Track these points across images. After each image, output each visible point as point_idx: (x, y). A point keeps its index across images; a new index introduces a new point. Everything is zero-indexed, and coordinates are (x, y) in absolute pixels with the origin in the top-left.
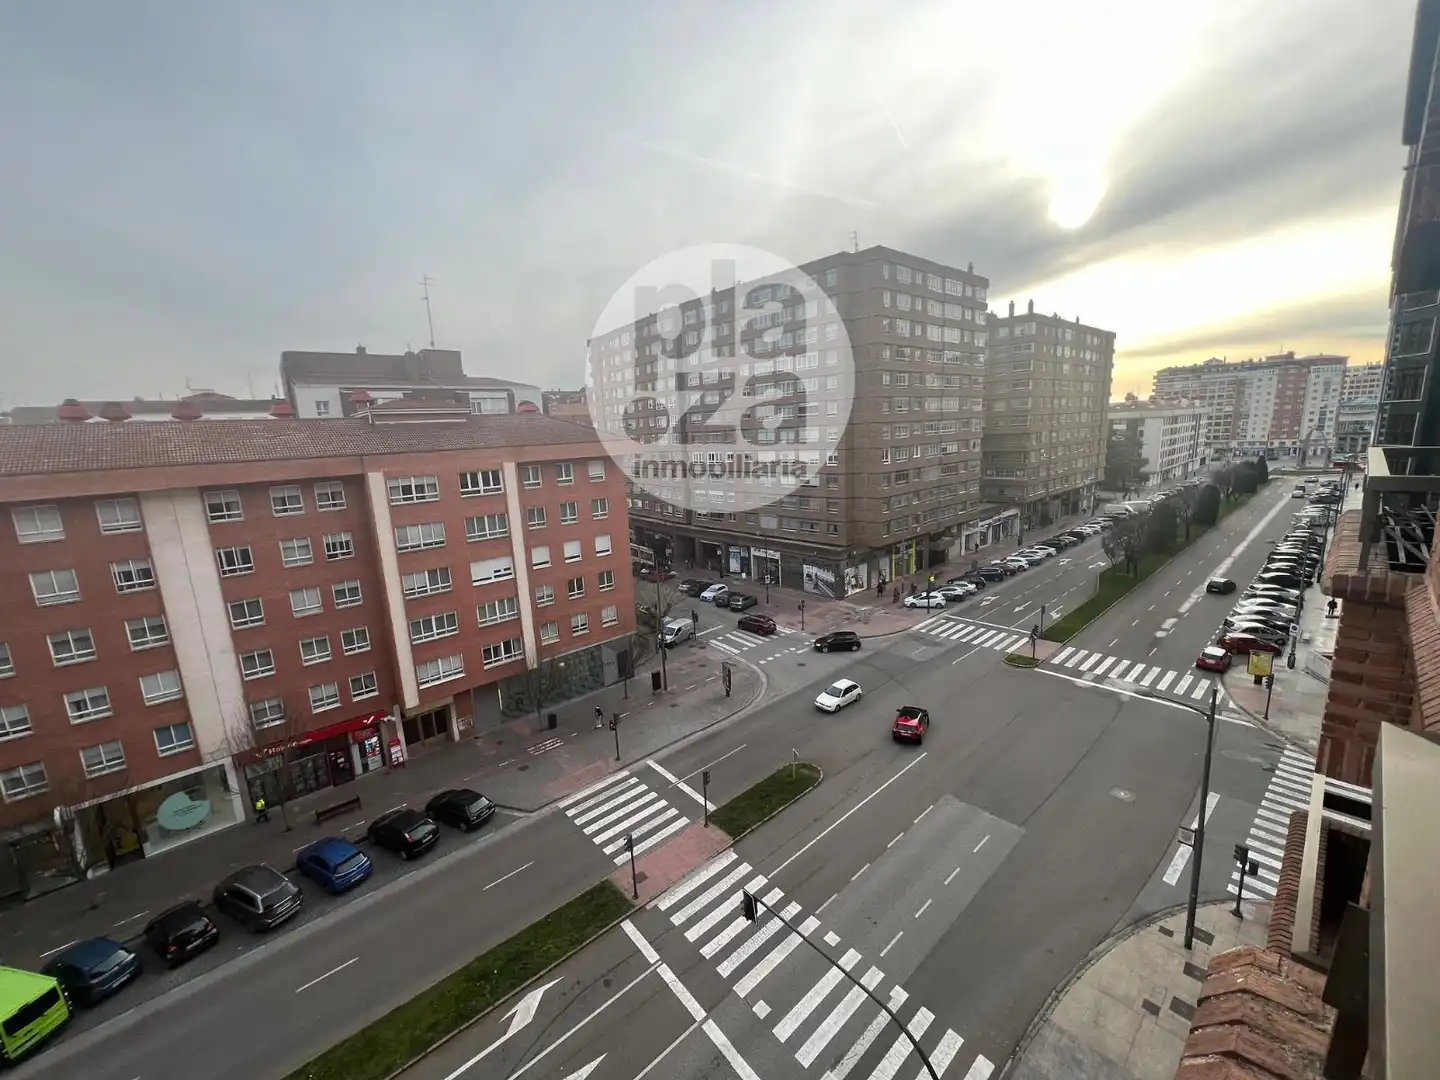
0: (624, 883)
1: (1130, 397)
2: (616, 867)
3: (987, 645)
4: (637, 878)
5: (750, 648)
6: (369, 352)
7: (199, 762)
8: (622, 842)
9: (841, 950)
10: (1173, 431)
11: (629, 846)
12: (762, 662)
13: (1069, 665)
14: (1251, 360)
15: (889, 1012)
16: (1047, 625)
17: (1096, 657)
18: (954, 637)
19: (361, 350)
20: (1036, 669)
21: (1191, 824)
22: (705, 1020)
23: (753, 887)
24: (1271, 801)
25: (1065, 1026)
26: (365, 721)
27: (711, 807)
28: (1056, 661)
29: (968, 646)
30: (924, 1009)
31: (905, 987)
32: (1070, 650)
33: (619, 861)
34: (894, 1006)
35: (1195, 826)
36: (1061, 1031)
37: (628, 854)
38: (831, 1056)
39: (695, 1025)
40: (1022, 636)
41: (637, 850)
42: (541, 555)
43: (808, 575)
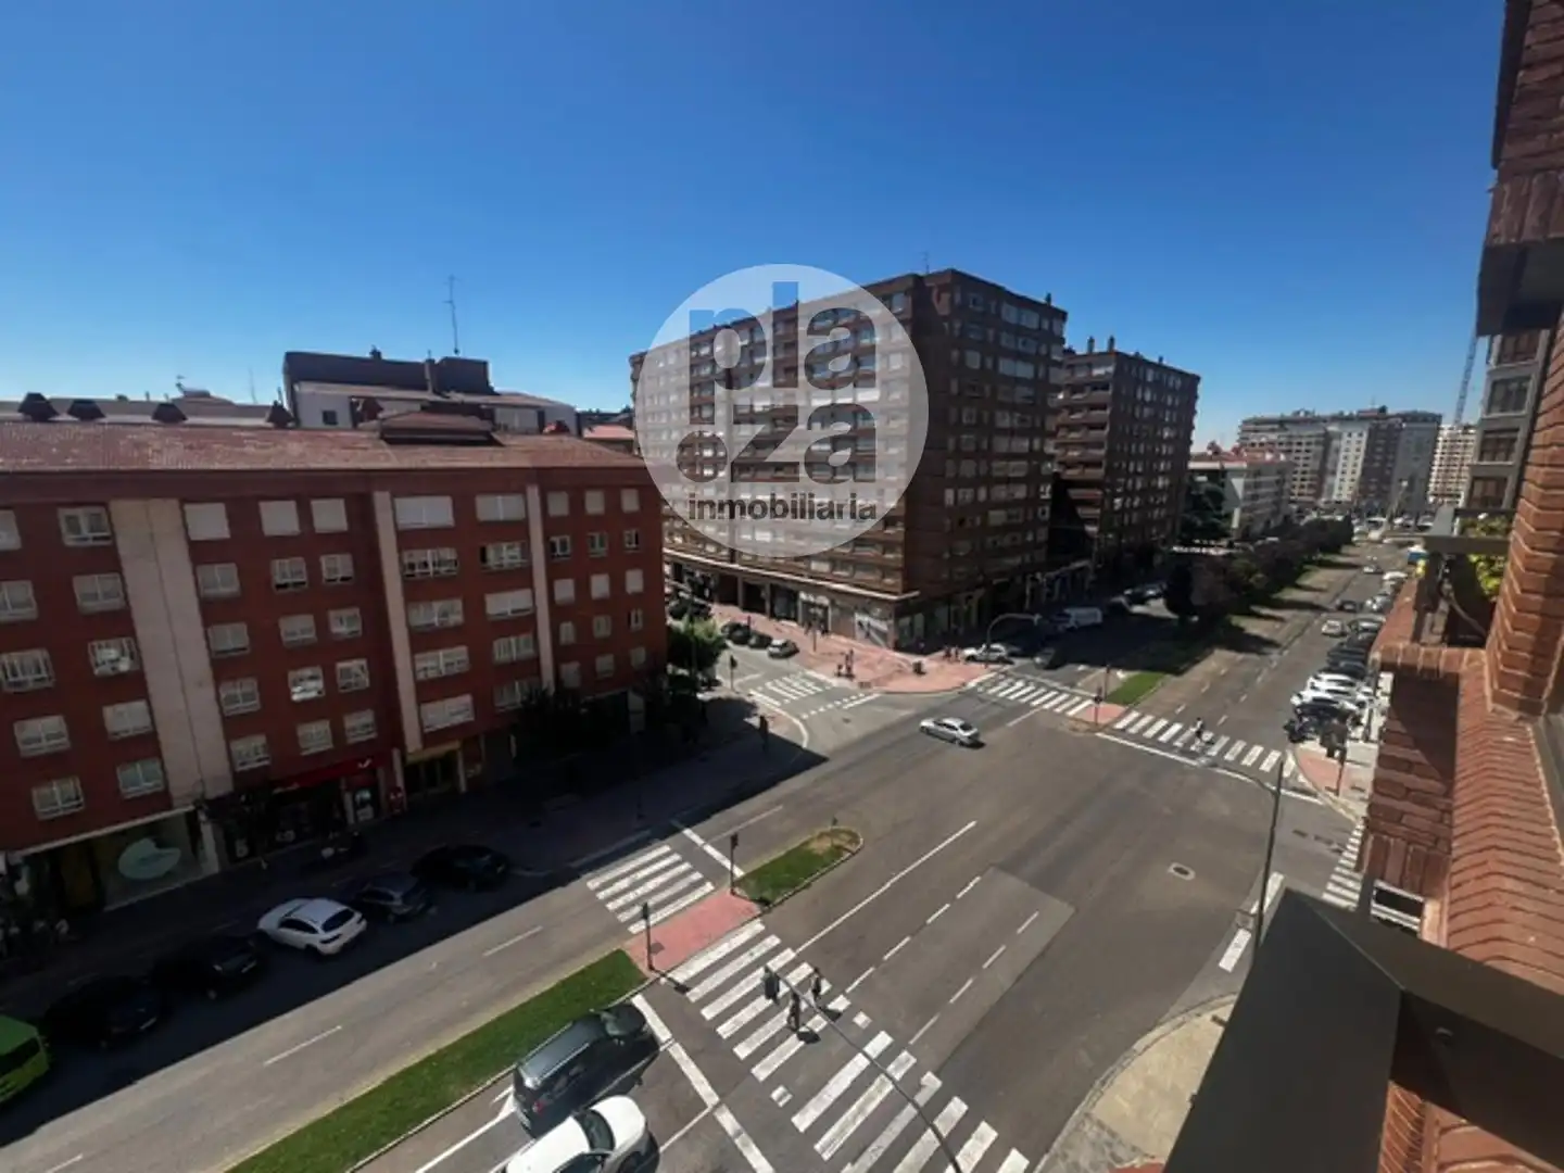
0: (637, 953)
1: (1213, 446)
2: (632, 935)
3: (1047, 706)
4: (653, 949)
5: (792, 700)
6: (385, 357)
7: (170, 807)
8: (637, 910)
9: (869, 1034)
10: (1257, 485)
11: (645, 914)
12: (805, 716)
13: (1133, 730)
14: (1342, 413)
15: (916, 1105)
16: (1113, 687)
17: (1163, 723)
18: (1012, 697)
19: (376, 354)
20: (1099, 734)
21: (1251, 907)
22: (716, 1107)
23: (776, 964)
24: (1338, 884)
25: (1106, 1121)
26: (360, 765)
27: (739, 873)
28: (1120, 726)
29: (1027, 707)
30: (956, 1100)
31: (937, 1074)
32: (1135, 715)
33: (634, 929)
34: (922, 1098)
35: (1254, 910)
36: (1101, 1125)
37: (643, 922)
38: (853, 1149)
39: (706, 1111)
40: (1084, 698)
41: (654, 919)
42: (565, 590)
43: (860, 624)
